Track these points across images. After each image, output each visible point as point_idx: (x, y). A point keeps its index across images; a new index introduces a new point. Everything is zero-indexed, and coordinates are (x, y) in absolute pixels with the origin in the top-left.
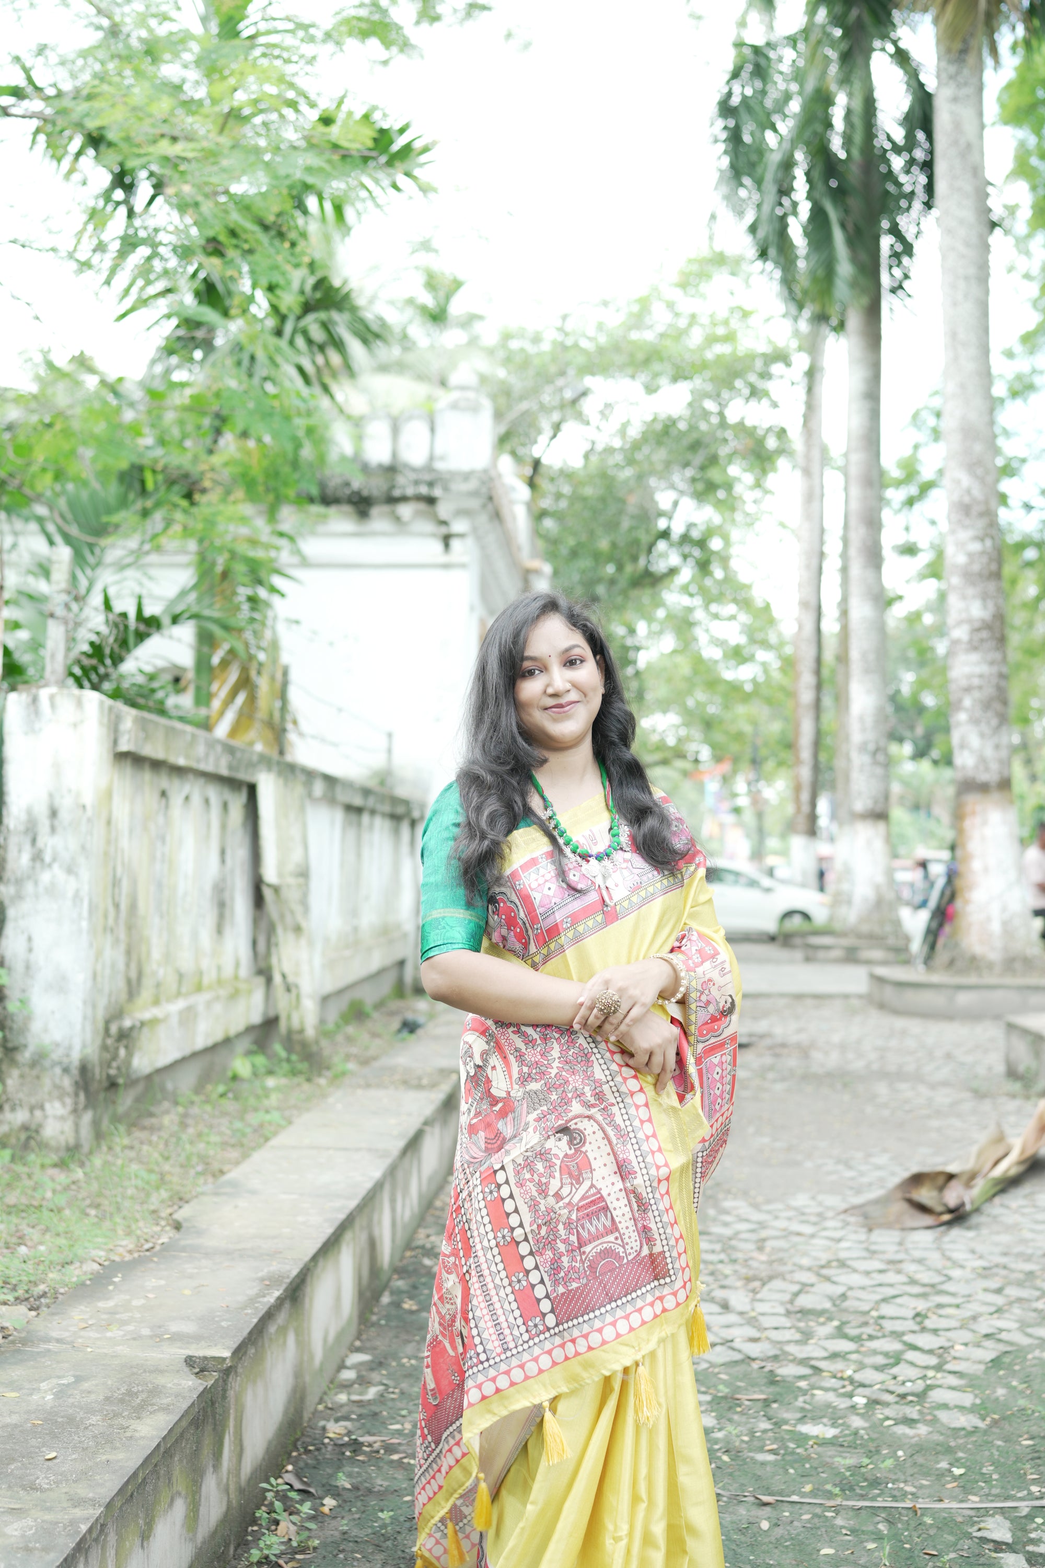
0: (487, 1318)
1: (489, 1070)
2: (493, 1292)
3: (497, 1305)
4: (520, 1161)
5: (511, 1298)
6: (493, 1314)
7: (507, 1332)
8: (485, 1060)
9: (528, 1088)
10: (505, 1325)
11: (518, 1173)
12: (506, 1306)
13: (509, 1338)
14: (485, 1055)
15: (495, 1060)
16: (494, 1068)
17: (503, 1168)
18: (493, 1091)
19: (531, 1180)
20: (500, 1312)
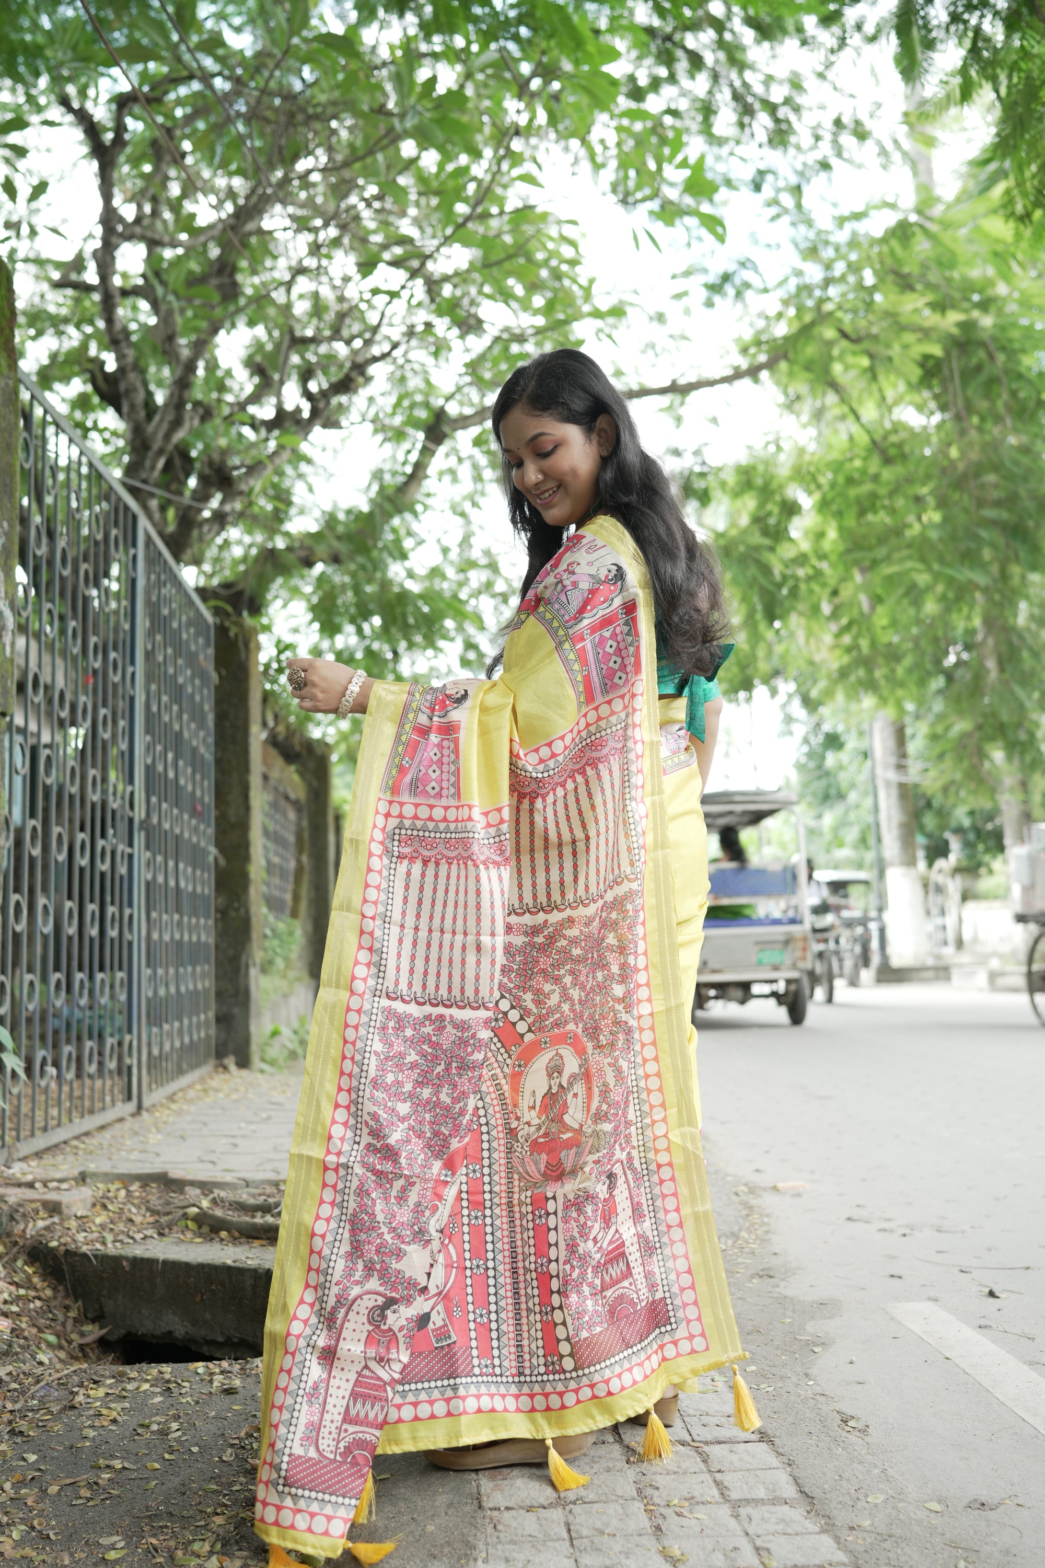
0: (512, 1335)
1: (570, 1096)
2: (524, 1313)
3: (525, 1328)
4: (571, 1197)
5: (539, 1326)
6: (519, 1335)
7: (527, 1357)
8: (571, 1084)
9: (599, 1127)
10: (526, 1349)
11: (566, 1208)
12: (533, 1332)
13: (527, 1364)
14: (573, 1078)
15: (579, 1088)
16: (575, 1095)
17: (554, 1198)
18: (566, 1117)
19: (576, 1220)
20: (525, 1335)
